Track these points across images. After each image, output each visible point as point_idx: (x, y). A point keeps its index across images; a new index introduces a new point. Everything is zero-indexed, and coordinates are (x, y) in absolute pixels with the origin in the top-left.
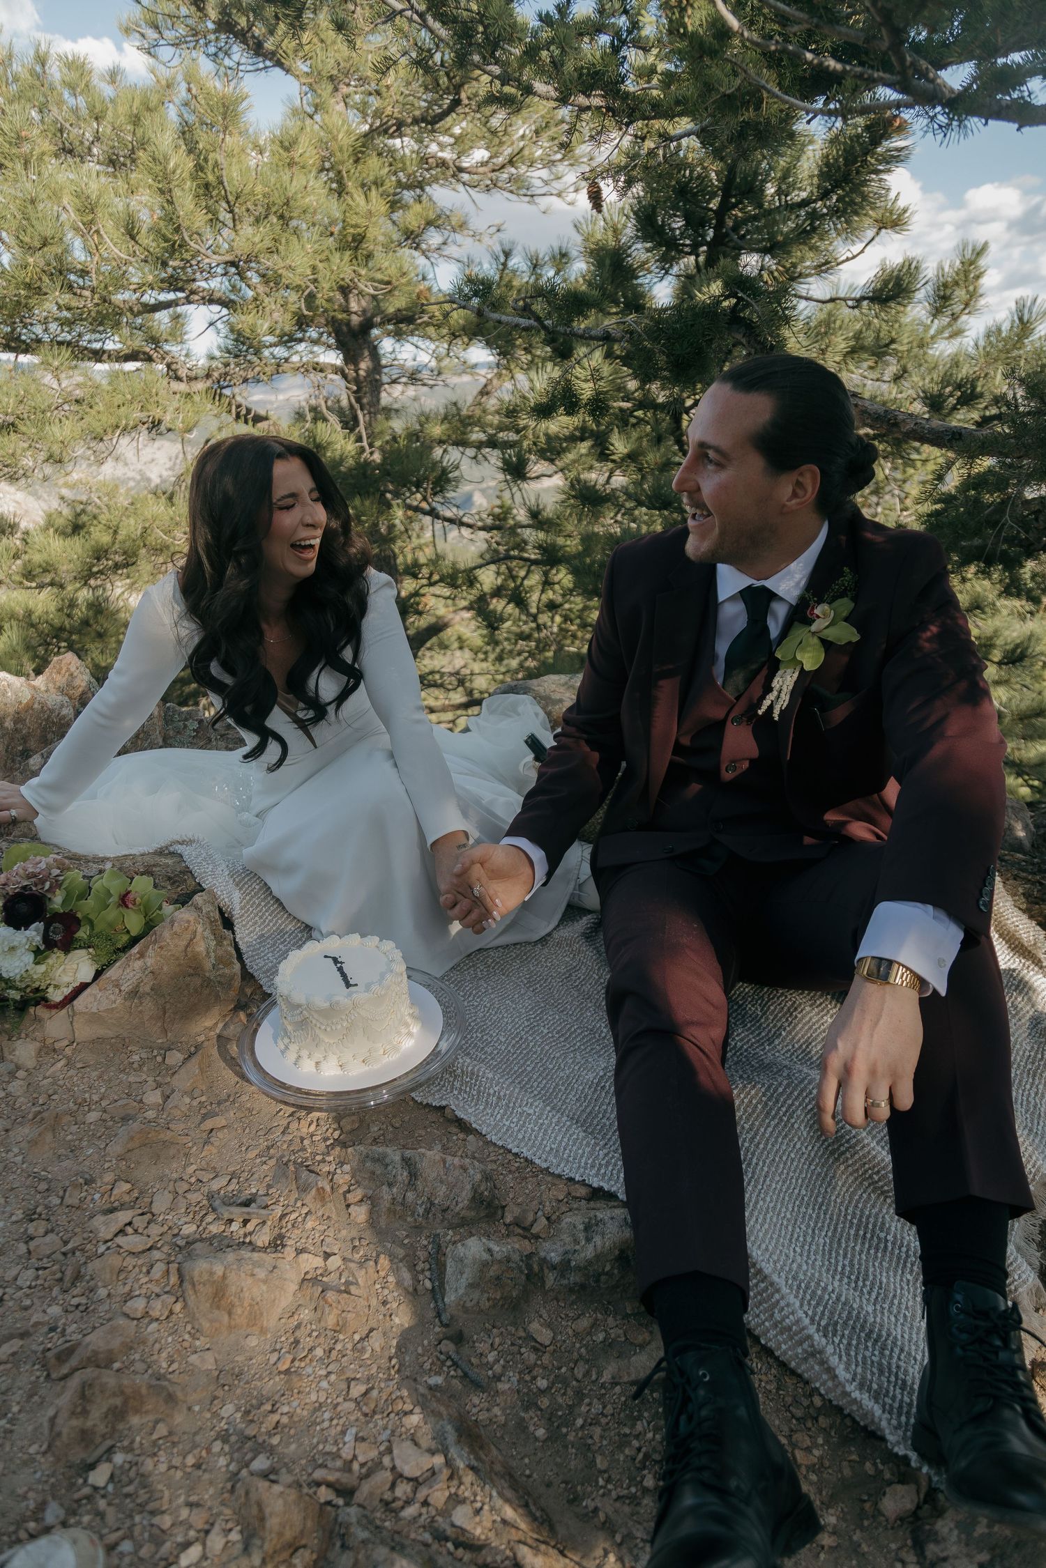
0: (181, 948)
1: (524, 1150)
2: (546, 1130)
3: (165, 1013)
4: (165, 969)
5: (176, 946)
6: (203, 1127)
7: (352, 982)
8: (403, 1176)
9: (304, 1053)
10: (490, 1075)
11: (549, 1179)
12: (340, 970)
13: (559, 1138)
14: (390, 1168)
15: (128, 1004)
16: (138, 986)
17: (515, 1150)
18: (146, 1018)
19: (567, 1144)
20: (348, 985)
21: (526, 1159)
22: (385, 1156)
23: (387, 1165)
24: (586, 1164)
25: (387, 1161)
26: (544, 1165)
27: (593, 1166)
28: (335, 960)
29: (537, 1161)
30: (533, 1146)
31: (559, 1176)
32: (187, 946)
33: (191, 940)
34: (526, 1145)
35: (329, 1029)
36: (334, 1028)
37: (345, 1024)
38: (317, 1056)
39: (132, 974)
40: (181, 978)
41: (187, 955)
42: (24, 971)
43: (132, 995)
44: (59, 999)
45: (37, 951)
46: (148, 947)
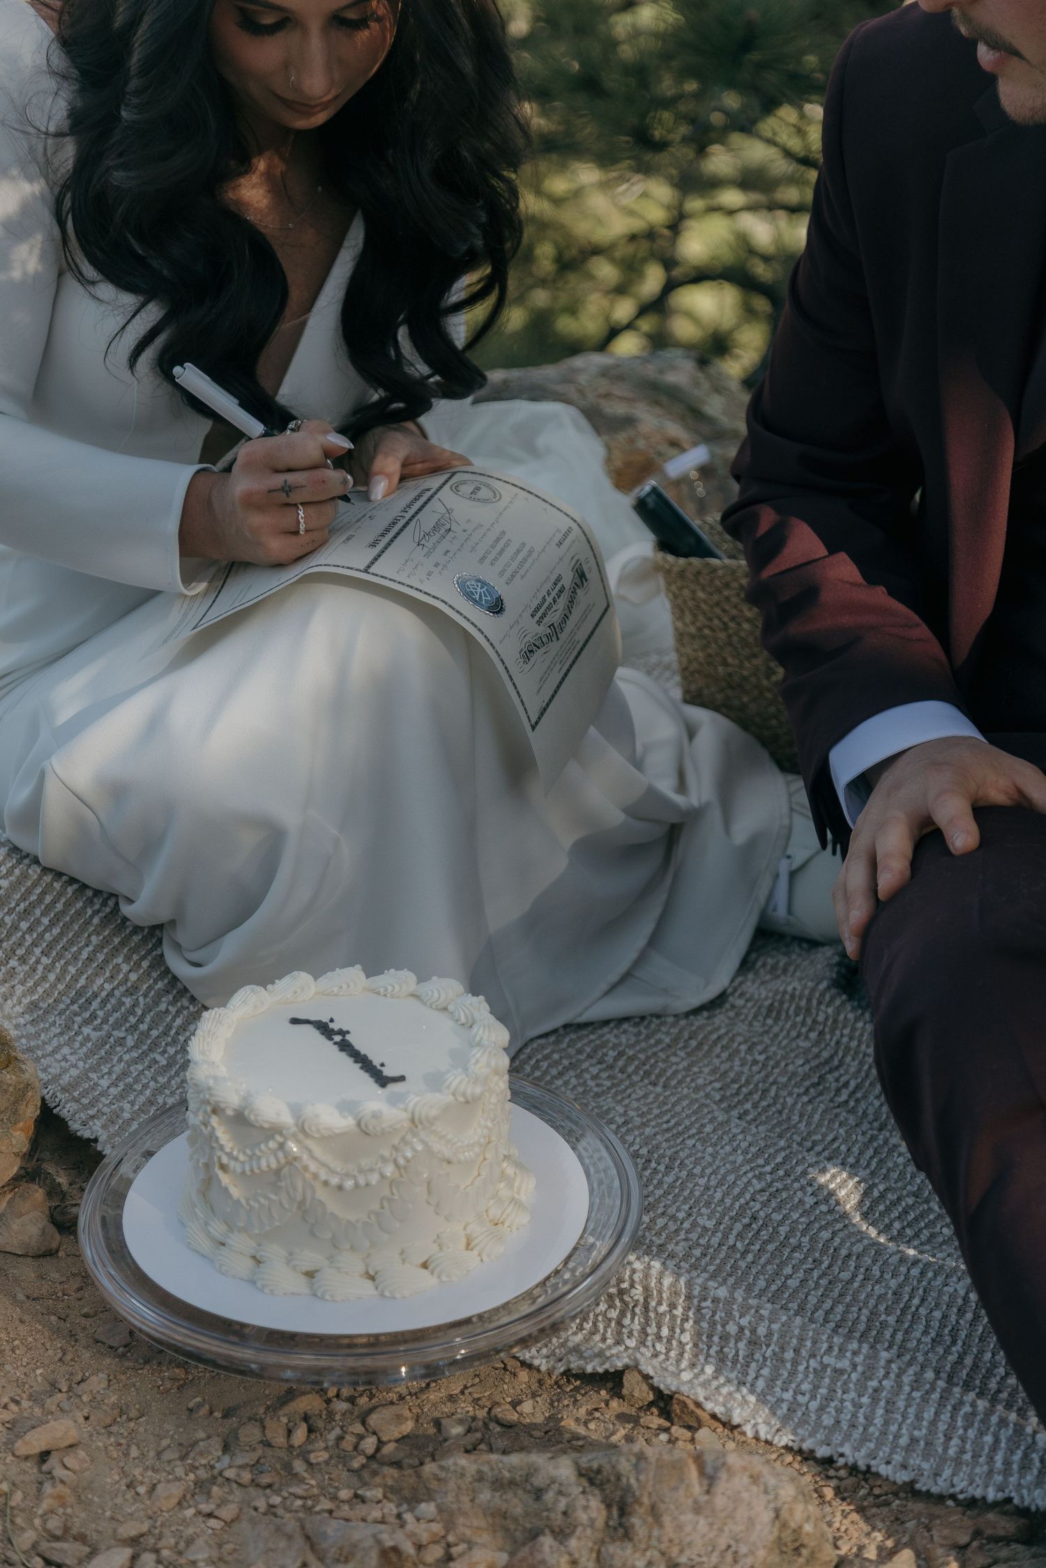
1: (846, 1449)
2: (890, 1404)
6: (21, 1448)
7: (387, 1072)
8: (591, 1510)
9: (274, 1252)
10: (722, 1292)
11: (919, 1507)
12: (345, 1046)
13: (929, 1414)
14: (549, 1496)
17: (822, 1452)
19: (952, 1426)
20: (383, 1081)
21: (853, 1469)
22: (531, 1471)
23: (538, 1493)
24: (1007, 1463)
25: (538, 1481)
26: (903, 1477)
27: (1025, 1467)
28: (324, 1029)
29: (884, 1470)
30: (865, 1438)
31: (940, 1499)
34: (847, 1437)
35: (349, 1184)
36: (362, 1181)
37: (389, 1170)
38: (310, 1257)
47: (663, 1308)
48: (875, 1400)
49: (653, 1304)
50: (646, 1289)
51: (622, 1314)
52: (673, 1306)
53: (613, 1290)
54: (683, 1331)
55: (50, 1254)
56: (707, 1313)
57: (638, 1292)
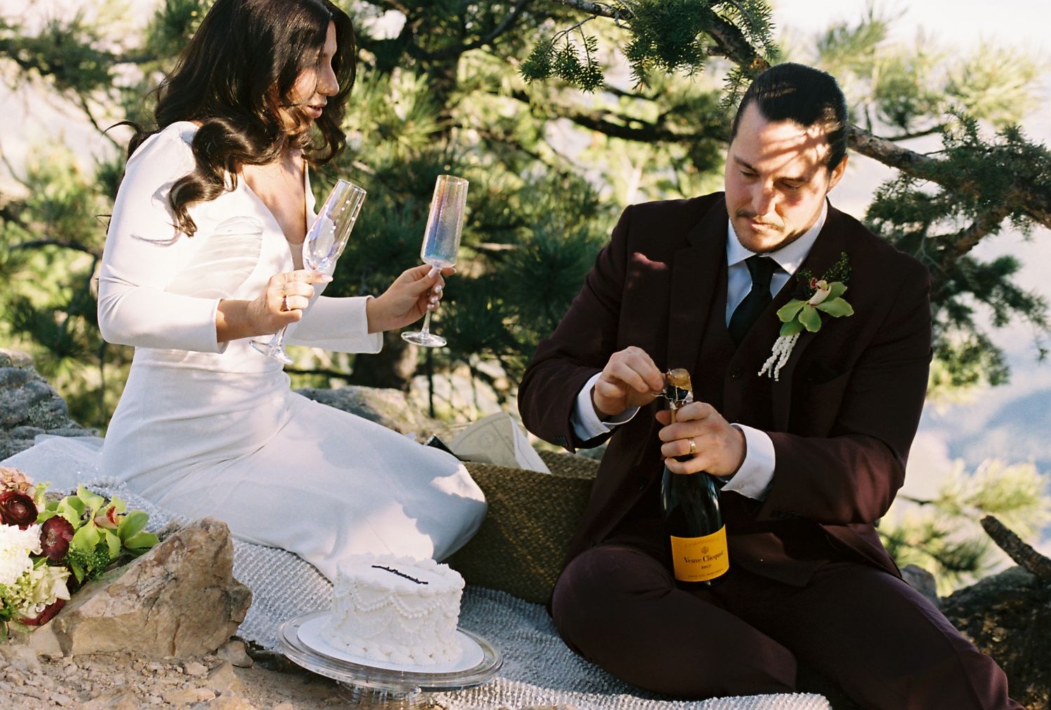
0: (212, 554)
3: (178, 626)
4: (191, 575)
5: (208, 550)
7: (420, 580)
12: (399, 574)
15: (146, 610)
16: (159, 592)
18: (160, 629)
20: (418, 583)
28: (387, 569)
32: (217, 553)
33: (221, 547)
35: (410, 617)
36: (416, 616)
37: (426, 612)
38: (389, 647)
39: (151, 580)
40: (203, 589)
41: (216, 563)
42: (21, 575)
43: (151, 601)
44: (33, 616)
45: (32, 555)
46: (170, 553)
47: (509, 694)
49: (504, 693)
50: (501, 687)
51: (490, 698)
52: (513, 693)
53: (486, 689)
54: (518, 701)
55: (248, 667)
56: (528, 694)
57: (498, 689)
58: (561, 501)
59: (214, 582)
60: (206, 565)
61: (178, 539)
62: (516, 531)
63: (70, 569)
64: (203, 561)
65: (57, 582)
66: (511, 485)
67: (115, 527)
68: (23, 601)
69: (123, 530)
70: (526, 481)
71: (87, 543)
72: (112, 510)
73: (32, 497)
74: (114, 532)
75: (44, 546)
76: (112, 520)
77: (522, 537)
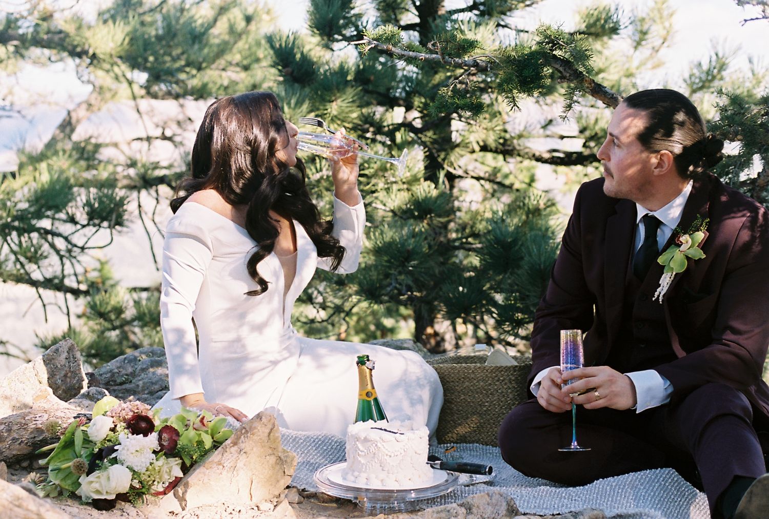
0: (266, 434)
3: (252, 482)
4: (255, 449)
5: (263, 432)
8: (462, 511)
12: (386, 431)
14: (452, 511)
15: (229, 475)
16: (236, 462)
18: (240, 485)
24: (558, 507)
28: (380, 429)
32: (270, 433)
33: (272, 429)
39: (230, 455)
40: (264, 457)
41: (269, 439)
42: (148, 465)
43: (232, 469)
44: (161, 490)
45: (154, 452)
46: (240, 438)
48: (524, 501)
55: (301, 503)
58: (506, 381)
59: (270, 451)
60: (264, 442)
61: (244, 428)
62: (480, 405)
63: (181, 459)
64: (261, 439)
65: (174, 467)
66: (472, 376)
67: (206, 429)
68: (154, 481)
69: (212, 430)
70: (482, 372)
71: (190, 441)
72: (203, 418)
73: (151, 417)
74: (206, 432)
75: (161, 445)
76: (204, 425)
77: (485, 409)
